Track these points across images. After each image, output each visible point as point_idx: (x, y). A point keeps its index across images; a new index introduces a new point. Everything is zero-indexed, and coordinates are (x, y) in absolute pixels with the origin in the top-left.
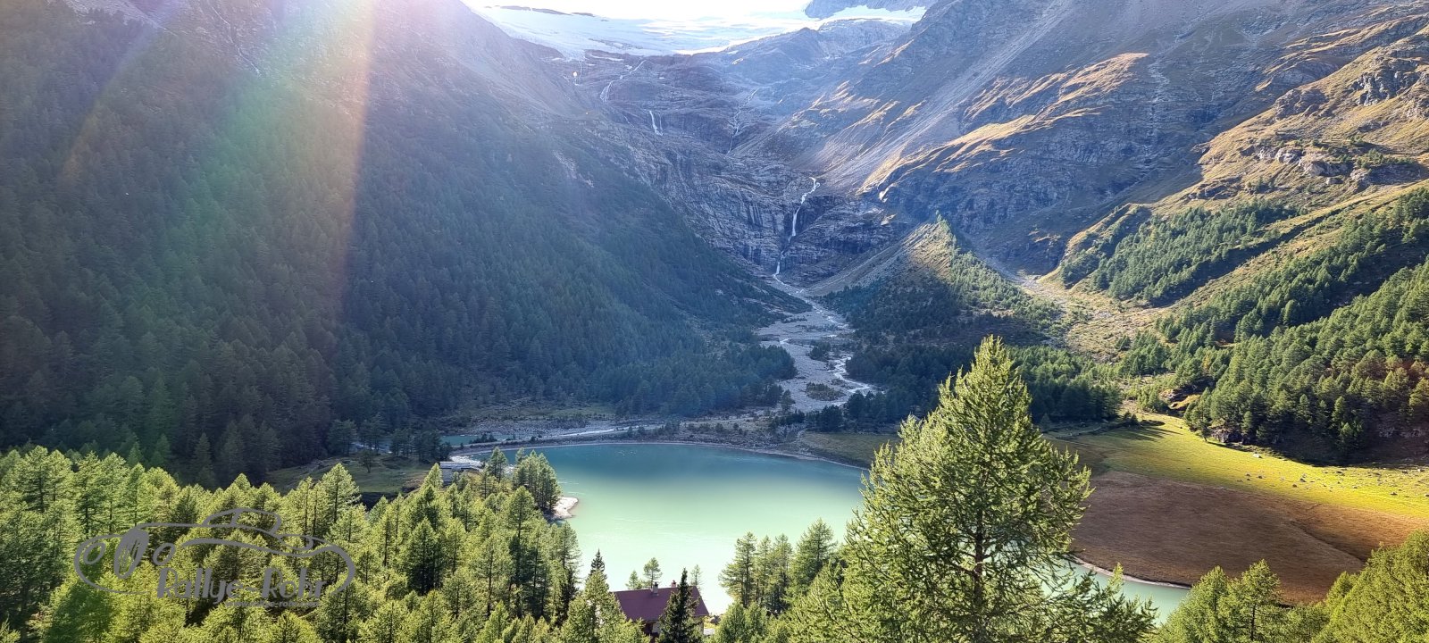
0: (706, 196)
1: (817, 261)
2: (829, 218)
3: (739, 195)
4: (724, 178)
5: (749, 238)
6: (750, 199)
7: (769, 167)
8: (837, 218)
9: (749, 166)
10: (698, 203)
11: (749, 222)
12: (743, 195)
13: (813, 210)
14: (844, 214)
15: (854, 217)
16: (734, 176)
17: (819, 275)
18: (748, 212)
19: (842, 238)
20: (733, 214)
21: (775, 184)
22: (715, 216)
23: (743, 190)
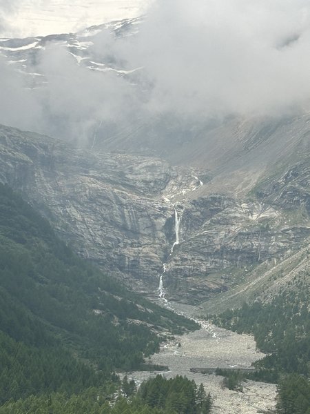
0: (72, 199)
1: (207, 274)
2: (218, 222)
3: (111, 196)
4: (93, 177)
5: (125, 247)
6: (124, 201)
7: (144, 164)
8: (227, 222)
9: (120, 163)
10: (63, 206)
11: (124, 228)
12: (116, 197)
13: (199, 213)
14: (235, 217)
15: (248, 221)
16: (105, 175)
17: (209, 290)
18: (123, 216)
19: (235, 245)
20: (105, 219)
21: (152, 184)
22: (83, 222)
23: (116, 190)
